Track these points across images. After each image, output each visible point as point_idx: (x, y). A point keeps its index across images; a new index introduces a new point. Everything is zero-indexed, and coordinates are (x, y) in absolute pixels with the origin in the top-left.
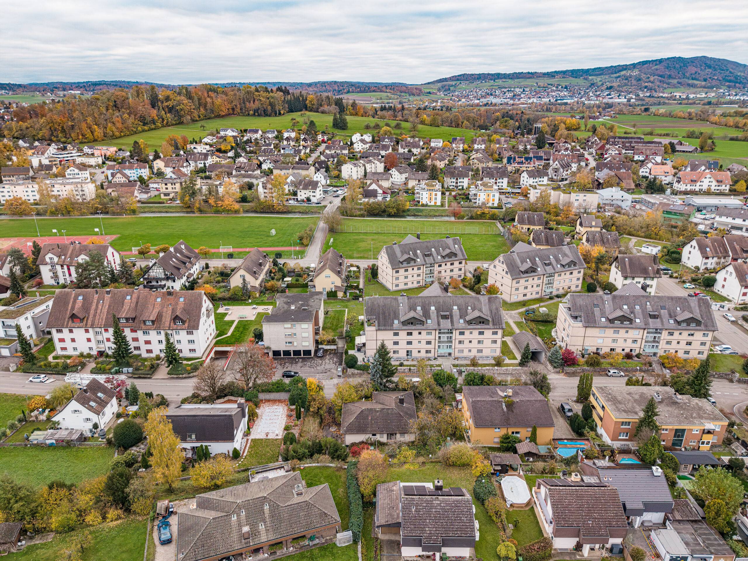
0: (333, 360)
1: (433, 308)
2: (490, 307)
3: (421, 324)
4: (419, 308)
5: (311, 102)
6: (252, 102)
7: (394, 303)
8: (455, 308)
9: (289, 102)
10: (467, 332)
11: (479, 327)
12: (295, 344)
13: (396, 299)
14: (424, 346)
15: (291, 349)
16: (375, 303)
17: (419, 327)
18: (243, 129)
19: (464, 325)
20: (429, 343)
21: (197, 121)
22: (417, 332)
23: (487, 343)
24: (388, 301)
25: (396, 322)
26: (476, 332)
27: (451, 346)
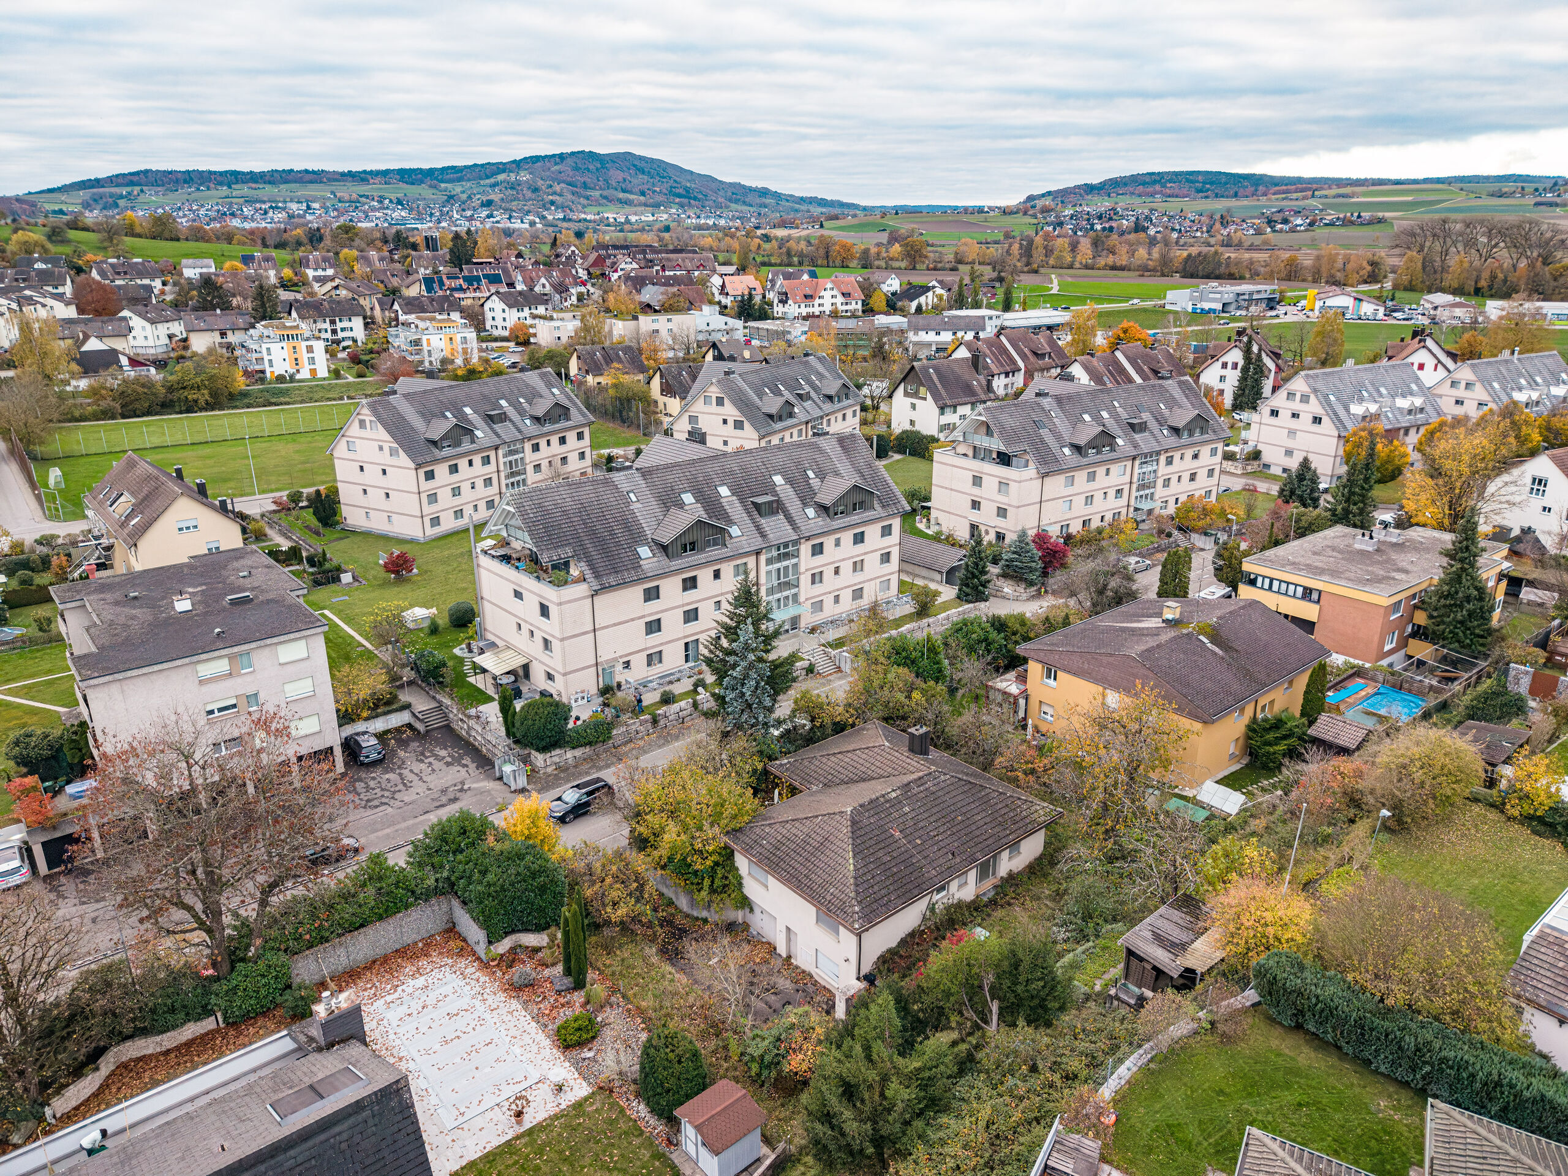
0: (440, 759)
1: (724, 491)
2: (852, 463)
3: (715, 541)
4: (688, 498)
7: (607, 496)
8: (778, 479)
10: (829, 542)
11: (855, 518)
12: (259, 741)
13: (607, 482)
17: (715, 552)
19: (820, 521)
22: (709, 572)
23: (872, 562)
25: (644, 552)
26: (847, 537)
27: (795, 596)
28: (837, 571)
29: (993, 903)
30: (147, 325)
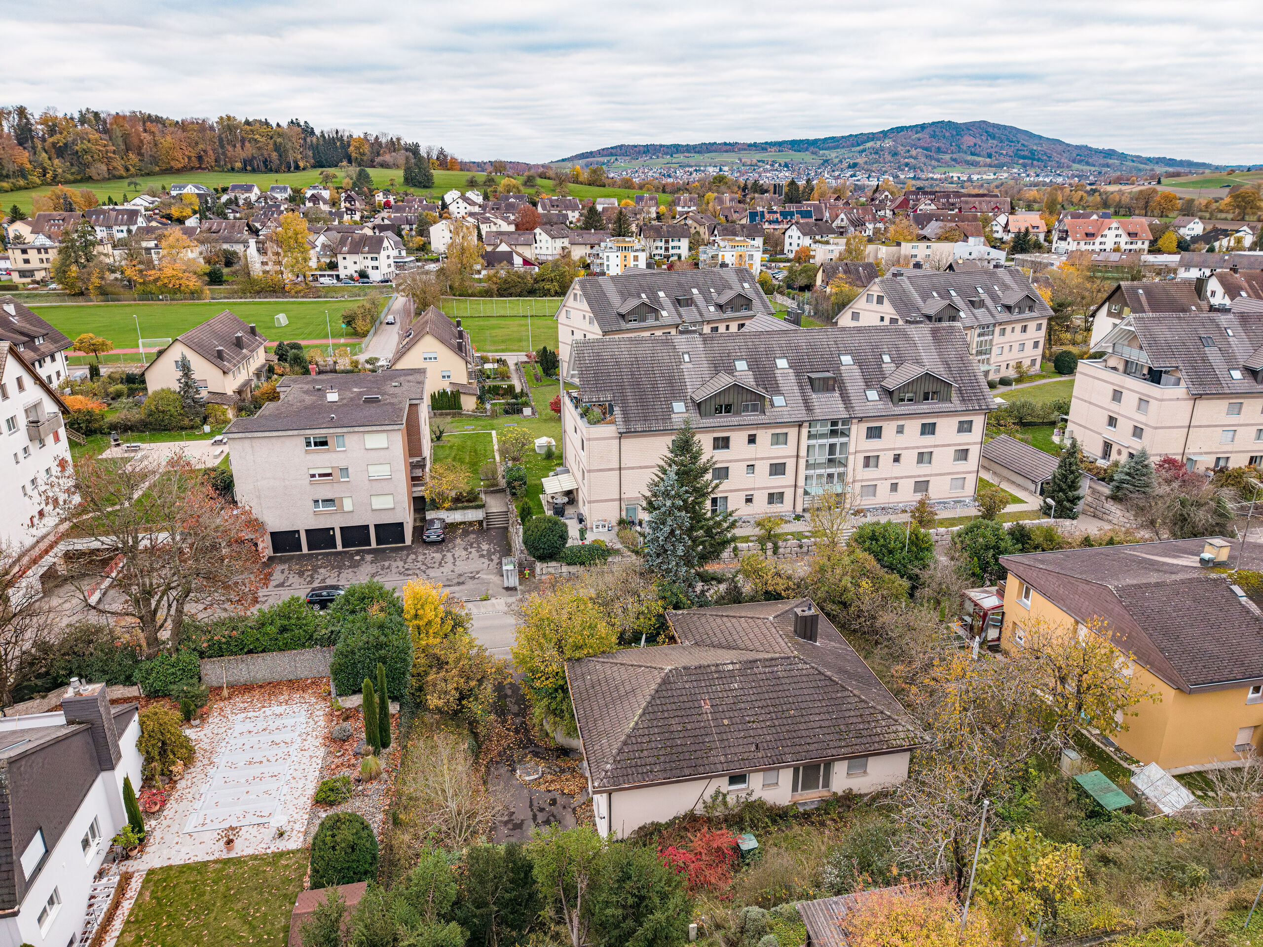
0: (479, 550)
1: (782, 363)
2: (940, 354)
3: (755, 409)
4: (741, 365)
5: (357, 148)
6: (238, 145)
7: (663, 354)
8: (846, 359)
9: (315, 148)
10: (889, 428)
11: (924, 407)
12: (348, 505)
13: (667, 342)
14: (763, 481)
15: (335, 522)
16: (606, 355)
17: (750, 417)
18: (220, 186)
19: (881, 406)
20: (778, 469)
21: (121, 177)
22: (743, 436)
23: (944, 459)
24: (644, 350)
25: (679, 407)
26: (913, 427)
27: (841, 476)
28: (897, 459)
29: (806, 817)
30: (549, 239)
